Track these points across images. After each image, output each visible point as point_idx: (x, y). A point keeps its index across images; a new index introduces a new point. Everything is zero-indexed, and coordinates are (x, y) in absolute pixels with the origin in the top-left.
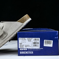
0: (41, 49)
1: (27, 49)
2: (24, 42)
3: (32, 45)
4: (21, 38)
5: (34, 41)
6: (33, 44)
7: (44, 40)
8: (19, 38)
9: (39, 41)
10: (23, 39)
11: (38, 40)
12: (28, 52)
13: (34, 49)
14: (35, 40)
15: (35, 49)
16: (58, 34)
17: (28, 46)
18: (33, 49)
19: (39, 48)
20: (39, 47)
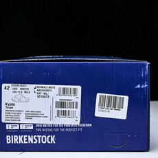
0: (84, 125)
1: (34, 125)
2: (23, 99)
3: (51, 112)
4: (10, 85)
5: (58, 99)
6: (56, 107)
7: (98, 95)
8: (4, 85)
9: (77, 99)
10: (19, 88)
11: (75, 94)
12: (37, 138)
13: (59, 127)
14: (64, 93)
15: (64, 127)
16: (146, 73)
17: (37, 114)
18: (53, 127)
19: (78, 123)
20: (79, 119)
